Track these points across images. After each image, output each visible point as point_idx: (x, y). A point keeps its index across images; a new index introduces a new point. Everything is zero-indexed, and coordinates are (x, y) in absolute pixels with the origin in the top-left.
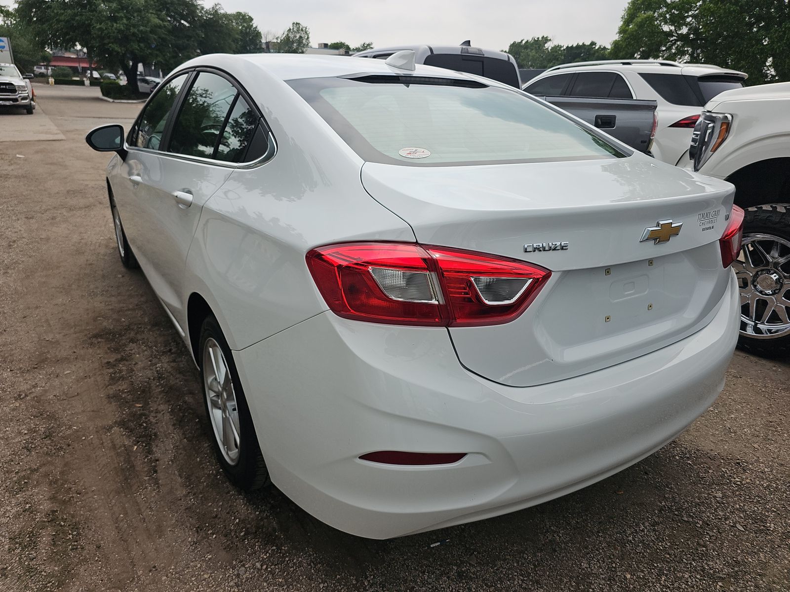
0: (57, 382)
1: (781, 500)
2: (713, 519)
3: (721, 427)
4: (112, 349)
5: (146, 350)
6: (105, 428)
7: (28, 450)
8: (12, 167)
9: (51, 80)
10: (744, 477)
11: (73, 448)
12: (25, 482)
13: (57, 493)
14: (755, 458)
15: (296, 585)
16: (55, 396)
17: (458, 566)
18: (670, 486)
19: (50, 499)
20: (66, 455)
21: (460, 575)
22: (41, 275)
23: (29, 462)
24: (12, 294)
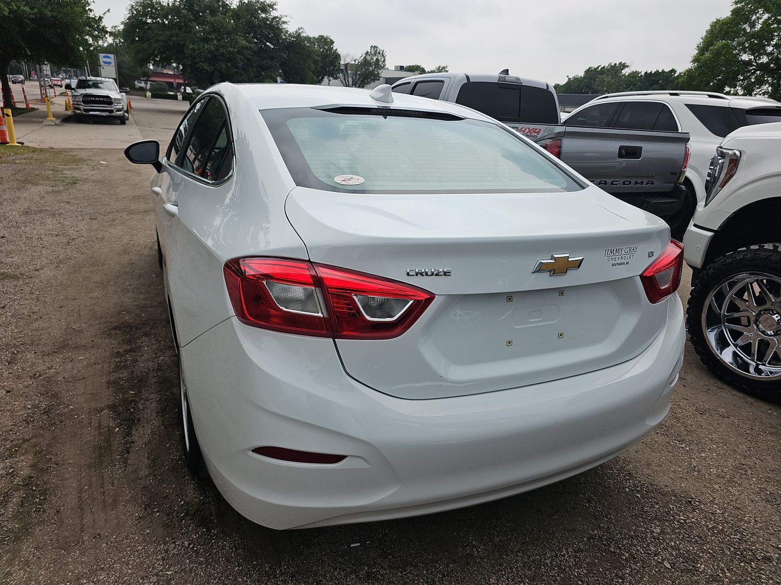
0: (70, 365)
1: (723, 543)
2: (642, 553)
3: (686, 464)
4: (126, 341)
5: (155, 344)
6: (97, 410)
7: (27, 423)
8: (93, 172)
9: (149, 94)
10: (691, 516)
11: (65, 425)
12: (15, 450)
13: (39, 462)
14: (711, 499)
15: (214, 565)
16: (64, 378)
17: (370, 567)
18: (609, 517)
19: (31, 466)
20: (57, 430)
21: (369, 575)
22: (87, 270)
23: (25, 433)
24: (57, 286)
